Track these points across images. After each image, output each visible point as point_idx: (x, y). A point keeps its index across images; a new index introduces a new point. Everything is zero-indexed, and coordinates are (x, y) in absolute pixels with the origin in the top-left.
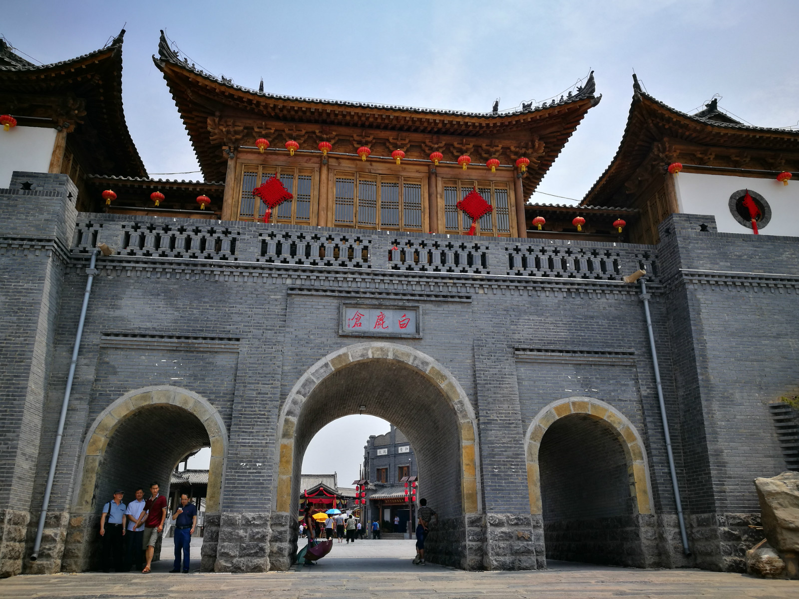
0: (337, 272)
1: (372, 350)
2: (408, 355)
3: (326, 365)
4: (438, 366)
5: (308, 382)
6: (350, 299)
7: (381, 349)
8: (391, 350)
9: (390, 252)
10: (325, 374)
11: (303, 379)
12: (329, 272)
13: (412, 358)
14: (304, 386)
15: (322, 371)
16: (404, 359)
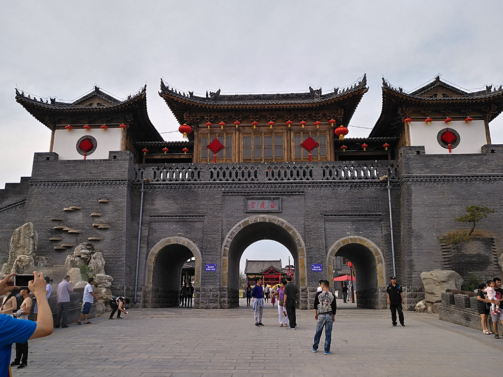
0: (243, 184)
1: (260, 218)
2: (275, 220)
3: (240, 225)
4: (289, 224)
5: (233, 233)
6: (249, 196)
7: (263, 218)
8: (267, 218)
9: (267, 172)
10: (240, 229)
11: (230, 232)
12: (240, 184)
13: (277, 221)
14: (231, 235)
15: (238, 228)
16: (273, 222)
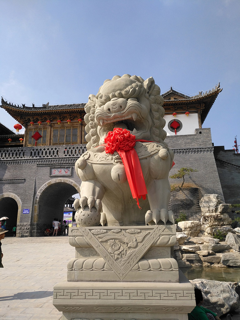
0: (50, 159)
1: (58, 180)
2: (67, 181)
3: (46, 185)
4: (75, 183)
5: (41, 189)
6: (52, 167)
7: (60, 179)
8: (63, 180)
9: (64, 151)
10: (45, 187)
12: (48, 159)
13: (68, 181)
14: (40, 191)
16: (66, 182)
